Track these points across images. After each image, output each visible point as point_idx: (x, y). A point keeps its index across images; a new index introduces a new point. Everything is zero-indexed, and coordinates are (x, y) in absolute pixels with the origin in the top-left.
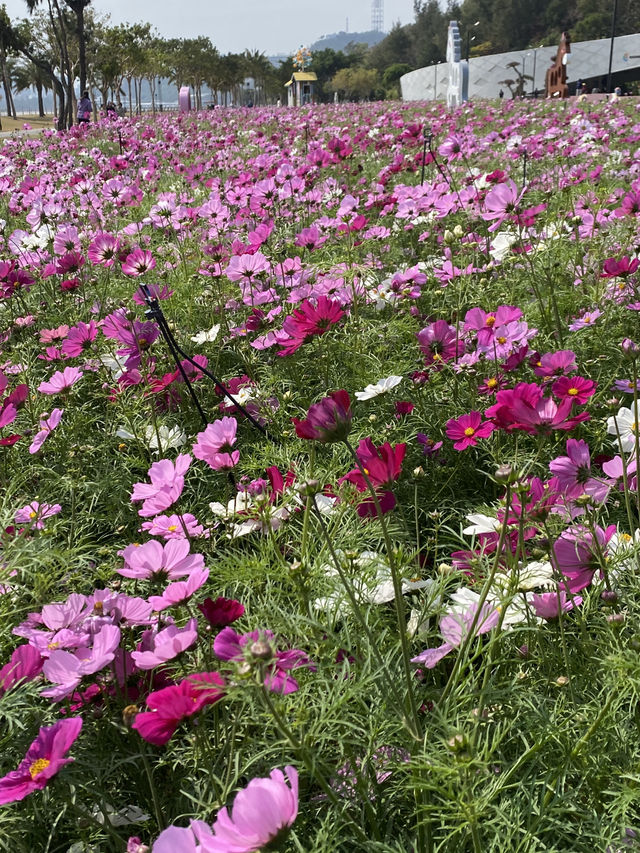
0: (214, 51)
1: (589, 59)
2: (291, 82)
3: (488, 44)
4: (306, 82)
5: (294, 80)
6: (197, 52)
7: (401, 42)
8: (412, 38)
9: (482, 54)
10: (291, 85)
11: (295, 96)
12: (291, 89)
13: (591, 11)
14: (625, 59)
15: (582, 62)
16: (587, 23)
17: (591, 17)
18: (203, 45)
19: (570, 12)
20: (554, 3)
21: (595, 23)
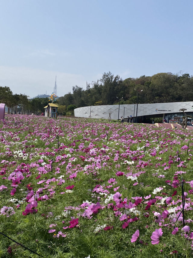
0: (11, 92)
1: (143, 109)
2: (47, 107)
3: (101, 102)
4: (54, 107)
5: (49, 106)
6: (4, 92)
7: (71, 98)
8: (74, 97)
10: (47, 108)
11: (48, 112)
12: (47, 109)
13: (134, 95)
14: (156, 110)
15: (141, 110)
16: (134, 98)
17: (135, 97)
18: (7, 89)
19: (127, 95)
20: (122, 92)
21: (136, 99)
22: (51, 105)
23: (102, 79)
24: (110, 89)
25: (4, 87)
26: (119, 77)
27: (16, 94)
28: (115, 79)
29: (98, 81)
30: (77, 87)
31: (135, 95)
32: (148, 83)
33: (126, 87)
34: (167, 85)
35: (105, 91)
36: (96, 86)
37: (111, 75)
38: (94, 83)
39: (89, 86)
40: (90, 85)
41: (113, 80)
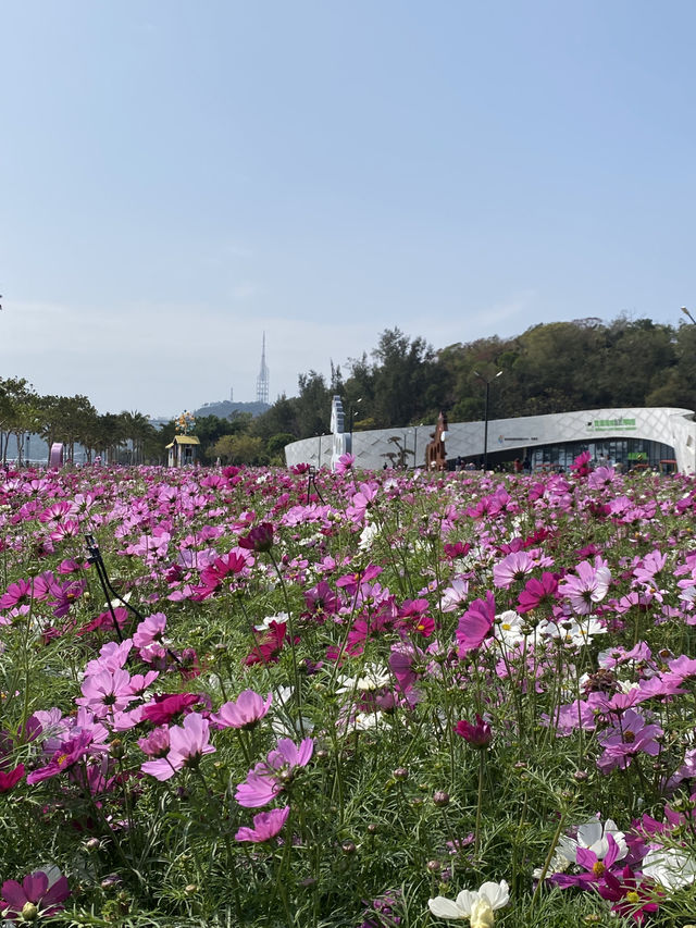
0: (93, 410)
1: (467, 439)
2: (172, 444)
3: (370, 419)
4: (188, 445)
5: (175, 443)
6: (73, 410)
7: (286, 414)
8: (297, 410)
9: (365, 429)
10: (173, 447)
11: (176, 458)
12: (172, 451)
13: (467, 396)
14: (500, 440)
15: (459, 441)
16: (464, 406)
17: (467, 401)
18: (81, 401)
19: (447, 396)
20: (433, 387)
21: (471, 407)
22: (181, 439)
23: (378, 348)
24: (398, 379)
25: (74, 397)
26: (424, 344)
27: (108, 414)
28: (414, 351)
29: (364, 357)
30: (313, 374)
31: (470, 394)
32: (508, 358)
33: (446, 374)
34: (564, 360)
35: (384, 386)
36: (360, 373)
37: (400, 339)
38: (353, 362)
39: (339, 375)
40: (341, 371)
41: (408, 351)
